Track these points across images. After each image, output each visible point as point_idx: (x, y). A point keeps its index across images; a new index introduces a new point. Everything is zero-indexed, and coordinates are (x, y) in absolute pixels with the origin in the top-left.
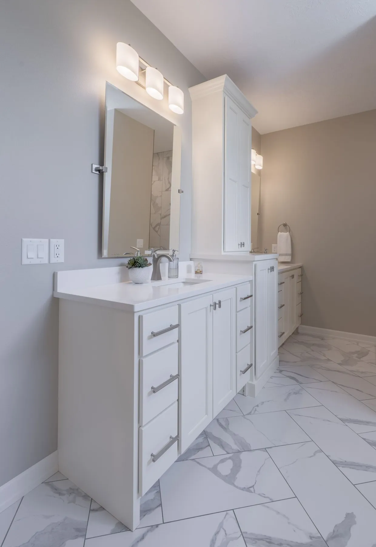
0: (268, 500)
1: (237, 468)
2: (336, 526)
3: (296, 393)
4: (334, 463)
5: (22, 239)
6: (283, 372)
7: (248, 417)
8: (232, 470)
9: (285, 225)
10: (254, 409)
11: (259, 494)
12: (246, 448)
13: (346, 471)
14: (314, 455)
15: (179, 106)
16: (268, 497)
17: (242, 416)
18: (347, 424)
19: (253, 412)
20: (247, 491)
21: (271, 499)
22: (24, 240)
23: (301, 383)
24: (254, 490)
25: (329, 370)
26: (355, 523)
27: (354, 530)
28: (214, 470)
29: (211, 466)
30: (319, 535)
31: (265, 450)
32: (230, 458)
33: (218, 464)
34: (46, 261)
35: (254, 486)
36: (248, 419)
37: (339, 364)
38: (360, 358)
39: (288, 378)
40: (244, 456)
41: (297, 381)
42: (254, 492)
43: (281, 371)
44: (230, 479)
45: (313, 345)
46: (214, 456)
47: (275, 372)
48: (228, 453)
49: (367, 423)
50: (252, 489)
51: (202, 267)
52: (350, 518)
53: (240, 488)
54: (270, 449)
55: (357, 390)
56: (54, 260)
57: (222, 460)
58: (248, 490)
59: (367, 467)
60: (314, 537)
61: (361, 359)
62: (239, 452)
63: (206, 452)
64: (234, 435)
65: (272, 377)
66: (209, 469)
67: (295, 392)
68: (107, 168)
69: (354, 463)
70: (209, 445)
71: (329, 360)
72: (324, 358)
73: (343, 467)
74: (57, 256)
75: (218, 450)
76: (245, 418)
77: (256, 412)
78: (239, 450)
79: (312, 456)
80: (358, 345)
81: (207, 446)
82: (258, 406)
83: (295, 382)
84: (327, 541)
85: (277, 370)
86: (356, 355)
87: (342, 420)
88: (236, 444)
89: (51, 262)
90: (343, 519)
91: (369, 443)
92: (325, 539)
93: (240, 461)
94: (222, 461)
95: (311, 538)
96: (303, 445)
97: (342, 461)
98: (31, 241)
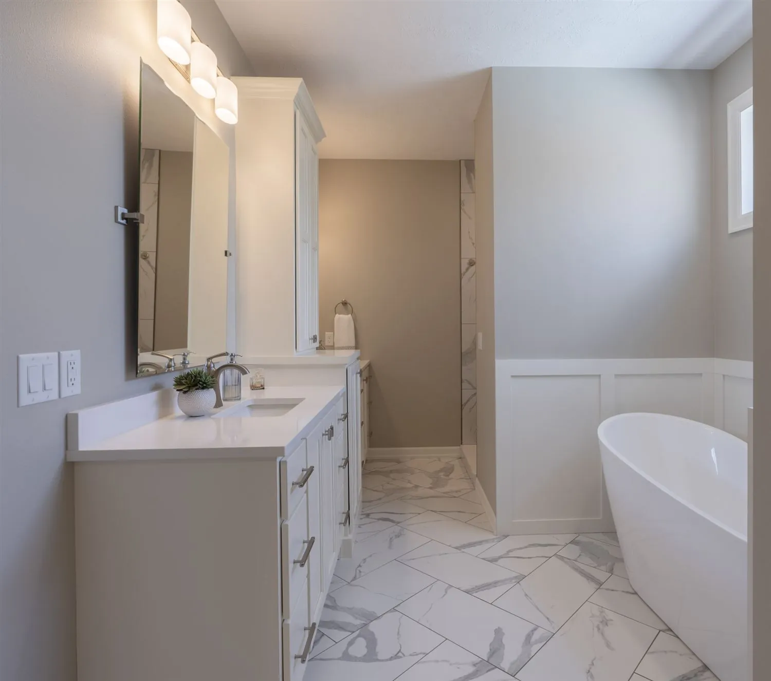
0: (422, 656)
1: (372, 642)
2: (491, 644)
3: (398, 536)
4: (467, 592)
5: (18, 357)
6: (372, 516)
7: (353, 583)
8: (367, 647)
9: (345, 304)
10: (358, 571)
11: (411, 655)
12: (371, 617)
13: (480, 594)
14: (446, 592)
15: (233, 112)
16: (421, 653)
17: (347, 584)
18: (463, 550)
19: (358, 576)
20: (395, 659)
21: (424, 654)
22: (21, 356)
23: (399, 523)
24: (403, 654)
25: (422, 498)
26: (503, 634)
27: (505, 641)
28: (346, 657)
29: (340, 655)
30: (480, 659)
31: (394, 609)
32: (358, 636)
33: (347, 649)
34: (54, 396)
35: (400, 650)
36: (356, 586)
37: (431, 488)
38: (448, 476)
39: (381, 521)
40: (373, 627)
41: (392, 521)
42: (404, 655)
43: (368, 515)
44: (371, 656)
45: (391, 472)
46: (336, 643)
47: (361, 519)
48: (353, 632)
49: (480, 543)
50: (400, 654)
51: (263, 378)
52: (499, 632)
53: (387, 660)
54: (399, 607)
55: (459, 512)
56: (66, 392)
57: (349, 642)
58: (396, 657)
59: (495, 583)
60: (477, 664)
61: (450, 477)
62: (365, 625)
63: (325, 643)
64: (350, 610)
65: (361, 526)
66: (339, 659)
67: (396, 535)
68: (143, 216)
69: (483, 584)
70: (323, 634)
71: (417, 487)
72: (409, 485)
73: (476, 592)
74: (72, 382)
75: (338, 635)
76: (351, 585)
77: (362, 574)
78: (364, 623)
79: (445, 595)
80: (439, 460)
81: (321, 637)
82: (360, 566)
83: (390, 524)
84: (488, 660)
85: (362, 515)
86: (442, 474)
87: (456, 548)
88: (357, 618)
89: (63, 396)
90: (494, 636)
91: (489, 561)
92: (486, 659)
93: (372, 634)
94: (351, 643)
95: (474, 665)
96: (430, 589)
97: (472, 587)
98: (33, 359)
